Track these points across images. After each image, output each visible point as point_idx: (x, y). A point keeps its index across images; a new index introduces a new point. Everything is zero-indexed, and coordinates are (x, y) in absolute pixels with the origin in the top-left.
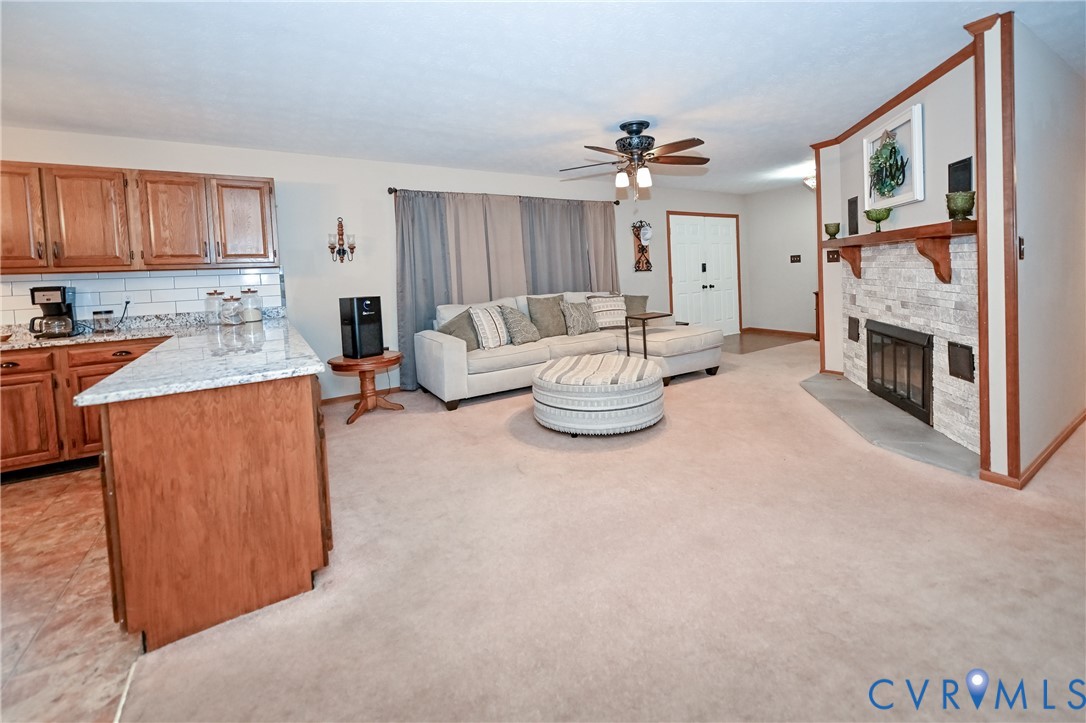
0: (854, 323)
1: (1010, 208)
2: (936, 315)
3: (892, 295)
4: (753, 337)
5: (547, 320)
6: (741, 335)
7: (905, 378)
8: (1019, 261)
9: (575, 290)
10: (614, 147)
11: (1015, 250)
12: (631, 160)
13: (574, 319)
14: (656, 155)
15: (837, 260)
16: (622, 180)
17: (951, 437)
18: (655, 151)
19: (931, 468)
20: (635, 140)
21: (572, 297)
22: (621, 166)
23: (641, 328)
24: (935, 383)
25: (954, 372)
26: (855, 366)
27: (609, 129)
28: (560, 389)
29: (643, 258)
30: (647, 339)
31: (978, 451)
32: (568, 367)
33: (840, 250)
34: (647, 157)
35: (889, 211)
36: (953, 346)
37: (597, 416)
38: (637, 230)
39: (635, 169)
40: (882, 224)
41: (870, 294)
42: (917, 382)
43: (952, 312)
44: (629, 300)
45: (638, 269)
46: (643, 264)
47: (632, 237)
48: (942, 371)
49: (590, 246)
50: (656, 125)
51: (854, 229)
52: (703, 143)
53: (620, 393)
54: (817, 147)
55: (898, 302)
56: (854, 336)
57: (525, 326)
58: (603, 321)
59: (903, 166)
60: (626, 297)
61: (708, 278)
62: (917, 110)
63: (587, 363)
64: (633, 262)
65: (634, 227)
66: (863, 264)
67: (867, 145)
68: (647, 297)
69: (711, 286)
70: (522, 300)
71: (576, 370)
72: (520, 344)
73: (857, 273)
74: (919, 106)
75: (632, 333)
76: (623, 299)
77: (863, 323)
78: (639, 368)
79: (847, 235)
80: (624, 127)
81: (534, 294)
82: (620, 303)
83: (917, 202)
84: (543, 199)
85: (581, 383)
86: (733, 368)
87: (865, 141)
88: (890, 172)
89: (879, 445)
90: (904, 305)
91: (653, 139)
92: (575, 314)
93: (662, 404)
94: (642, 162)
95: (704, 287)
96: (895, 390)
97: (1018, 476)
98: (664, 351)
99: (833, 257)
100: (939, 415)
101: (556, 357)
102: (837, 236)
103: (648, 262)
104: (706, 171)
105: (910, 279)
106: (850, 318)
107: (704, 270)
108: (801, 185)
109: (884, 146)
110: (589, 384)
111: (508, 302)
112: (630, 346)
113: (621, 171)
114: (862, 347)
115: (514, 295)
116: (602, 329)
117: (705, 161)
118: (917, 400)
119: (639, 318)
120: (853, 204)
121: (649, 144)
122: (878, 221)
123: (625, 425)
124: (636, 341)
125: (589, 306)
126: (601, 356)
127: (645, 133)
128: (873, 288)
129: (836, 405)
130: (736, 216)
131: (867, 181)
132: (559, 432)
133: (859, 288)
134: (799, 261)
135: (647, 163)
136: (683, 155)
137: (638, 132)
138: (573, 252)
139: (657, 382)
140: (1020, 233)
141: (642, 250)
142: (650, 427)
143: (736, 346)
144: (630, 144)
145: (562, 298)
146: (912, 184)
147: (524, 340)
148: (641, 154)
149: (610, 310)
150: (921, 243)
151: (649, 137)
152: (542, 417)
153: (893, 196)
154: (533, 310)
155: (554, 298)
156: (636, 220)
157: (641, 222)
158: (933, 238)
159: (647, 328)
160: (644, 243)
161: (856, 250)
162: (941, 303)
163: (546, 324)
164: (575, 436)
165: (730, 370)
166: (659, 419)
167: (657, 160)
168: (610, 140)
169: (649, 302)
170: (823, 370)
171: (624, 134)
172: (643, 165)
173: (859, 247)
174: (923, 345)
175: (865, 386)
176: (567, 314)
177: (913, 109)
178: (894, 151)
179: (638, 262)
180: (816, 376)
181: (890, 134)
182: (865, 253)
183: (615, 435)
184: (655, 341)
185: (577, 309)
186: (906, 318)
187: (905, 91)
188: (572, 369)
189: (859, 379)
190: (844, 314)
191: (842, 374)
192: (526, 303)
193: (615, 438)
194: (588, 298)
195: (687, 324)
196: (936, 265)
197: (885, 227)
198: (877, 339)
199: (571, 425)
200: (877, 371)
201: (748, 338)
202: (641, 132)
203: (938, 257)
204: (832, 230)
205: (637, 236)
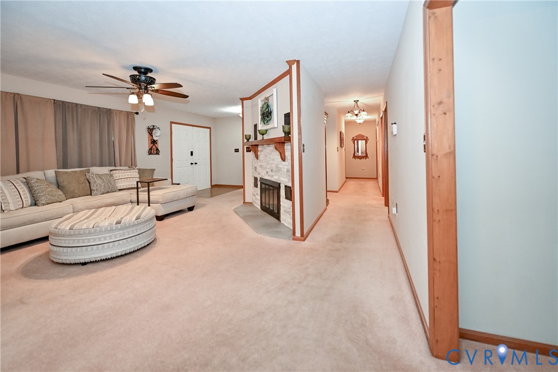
0: (256, 179)
1: (300, 133)
2: (281, 174)
3: (268, 167)
4: (217, 188)
5: (73, 186)
6: (211, 188)
7: (272, 202)
8: (303, 153)
9: (101, 165)
10: (129, 79)
11: (302, 149)
12: (140, 88)
13: (97, 184)
14: (155, 89)
15: (250, 151)
16: (133, 99)
17: (286, 225)
18: (156, 86)
19: (277, 239)
20: (143, 78)
21: (96, 170)
22: (133, 91)
23: (147, 188)
24: (281, 203)
25: (287, 198)
26: (256, 199)
27: (125, 68)
28: (72, 233)
29: (154, 147)
30: (150, 194)
31: (292, 228)
32: (85, 217)
33: (250, 147)
34: (150, 88)
35: (267, 130)
36: (286, 186)
37: (103, 247)
38: (151, 131)
39: (142, 94)
40: (264, 136)
41: (261, 166)
42: (276, 202)
43: (285, 173)
44: (141, 172)
45: (150, 153)
46: (154, 150)
47: (146, 135)
48: (283, 198)
49: (115, 138)
50: (157, 72)
51: (256, 138)
52: (182, 86)
53: (122, 229)
54: (242, 100)
55: (270, 170)
56: (256, 186)
57: (52, 191)
58: (121, 185)
59: (271, 112)
60: (139, 170)
61: (194, 159)
62: (275, 90)
63: (102, 213)
64: (147, 149)
65: (149, 129)
66: (259, 153)
67: (259, 101)
68: (154, 170)
69: (196, 163)
70: (51, 173)
71: (91, 218)
72: (43, 204)
73: (257, 157)
74: (275, 89)
75: (140, 191)
76: (137, 171)
77: (259, 179)
78: (140, 212)
79: (254, 140)
80: (135, 68)
81: (63, 168)
82: (135, 174)
83: (275, 128)
84: (77, 104)
85: (91, 227)
86: (203, 205)
87: (259, 100)
88: (267, 115)
89: (260, 233)
90: (272, 171)
91: (155, 79)
92: (99, 181)
93: (155, 231)
94: (146, 91)
95: (192, 164)
96: (269, 208)
97: (304, 237)
98: (161, 200)
99: (248, 150)
100: (282, 216)
101: (76, 211)
102: (250, 140)
103: (157, 149)
104: (188, 102)
105: (273, 160)
106: (255, 177)
107: (192, 154)
108: (237, 116)
109: (265, 103)
110: (98, 226)
111: (35, 175)
112: (151, 199)
113: (133, 93)
114: (258, 190)
115: (43, 169)
116: (120, 190)
117: (186, 97)
118: (276, 211)
119: (147, 181)
120: (256, 126)
121: (152, 81)
122: (263, 135)
123: (125, 249)
124: (143, 196)
125: (111, 176)
126: (114, 208)
127: (149, 75)
128: (263, 164)
129: (246, 218)
130: (210, 128)
131: (260, 117)
132: (70, 264)
133: (258, 164)
134: (238, 151)
135: (149, 92)
136: (171, 91)
137: (145, 73)
138: (101, 142)
139: (151, 219)
140: (303, 143)
141: (154, 142)
142: (145, 247)
143: (209, 195)
144: (139, 79)
145: (88, 171)
146: (273, 120)
147: (48, 202)
148: (146, 86)
149: (127, 177)
150: (275, 144)
151: (152, 78)
152: (55, 256)
153: (268, 124)
154: (60, 180)
155: (82, 171)
156: (150, 125)
157: (153, 126)
158: (279, 143)
159: (150, 188)
160: (155, 138)
161: (256, 147)
162: (283, 169)
163: (72, 189)
164: (84, 264)
165: (202, 207)
166: (153, 239)
167: (157, 91)
168: (126, 74)
169: (155, 172)
170: (244, 202)
171: (136, 73)
172: (147, 93)
173: (257, 145)
174: (277, 187)
175: (259, 208)
176: (92, 181)
177: (273, 90)
178: (268, 106)
179: (151, 149)
180: (242, 206)
181: (267, 99)
182: (260, 148)
183: (117, 257)
184: (155, 195)
185: (100, 177)
186: (272, 176)
187: (271, 82)
188: (87, 218)
189: (258, 205)
190: (253, 176)
191: (252, 203)
192: (55, 175)
193: (118, 259)
194: (111, 171)
195: (179, 184)
196: (281, 154)
197: (266, 137)
198: (263, 186)
199: (82, 257)
200: (263, 200)
201: (215, 189)
202: (147, 74)
203: (281, 151)
204: (248, 137)
205: (151, 134)
